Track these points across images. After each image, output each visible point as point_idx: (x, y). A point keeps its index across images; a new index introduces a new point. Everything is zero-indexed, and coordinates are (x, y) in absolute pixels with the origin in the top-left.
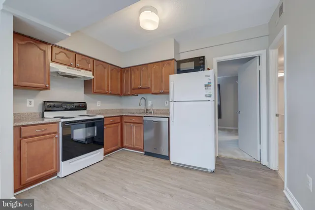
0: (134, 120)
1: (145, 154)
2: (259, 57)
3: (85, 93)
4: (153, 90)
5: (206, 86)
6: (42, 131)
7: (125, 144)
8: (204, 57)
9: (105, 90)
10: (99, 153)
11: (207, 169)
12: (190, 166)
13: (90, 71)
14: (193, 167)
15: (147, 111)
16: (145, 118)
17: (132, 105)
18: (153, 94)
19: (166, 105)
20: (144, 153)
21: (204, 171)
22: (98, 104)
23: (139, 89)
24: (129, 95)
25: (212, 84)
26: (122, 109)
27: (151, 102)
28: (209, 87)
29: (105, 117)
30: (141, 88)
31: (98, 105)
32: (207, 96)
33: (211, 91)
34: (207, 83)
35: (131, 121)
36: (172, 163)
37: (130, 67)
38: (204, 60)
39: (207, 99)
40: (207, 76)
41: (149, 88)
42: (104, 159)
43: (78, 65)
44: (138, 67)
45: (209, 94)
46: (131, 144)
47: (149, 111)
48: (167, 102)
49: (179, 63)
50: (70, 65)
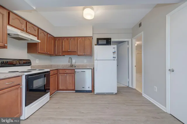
0: (67, 71)
1: (75, 92)
2: (128, 41)
3: (28, 52)
4: (79, 53)
5: (113, 53)
6: (11, 84)
8: (111, 38)
9: (45, 51)
10: (47, 96)
11: (113, 93)
13: (36, 36)
14: (106, 93)
15: (72, 66)
16: (76, 70)
17: (62, 62)
18: (79, 55)
19: (85, 62)
20: (75, 91)
23: (68, 52)
24: (60, 55)
25: (116, 52)
26: (52, 65)
27: (74, 60)
28: (115, 54)
29: (51, 70)
30: (70, 51)
31: (37, 62)
32: (114, 58)
33: (116, 55)
34: (114, 51)
35: (65, 72)
36: (95, 94)
37: (62, 37)
38: (111, 40)
39: (114, 59)
40: (114, 48)
41: (75, 52)
42: (50, 99)
43: (29, 31)
44: (67, 38)
45: (114, 57)
46: (65, 87)
47: (74, 66)
48: (86, 60)
49: (98, 39)
50: (22, 30)
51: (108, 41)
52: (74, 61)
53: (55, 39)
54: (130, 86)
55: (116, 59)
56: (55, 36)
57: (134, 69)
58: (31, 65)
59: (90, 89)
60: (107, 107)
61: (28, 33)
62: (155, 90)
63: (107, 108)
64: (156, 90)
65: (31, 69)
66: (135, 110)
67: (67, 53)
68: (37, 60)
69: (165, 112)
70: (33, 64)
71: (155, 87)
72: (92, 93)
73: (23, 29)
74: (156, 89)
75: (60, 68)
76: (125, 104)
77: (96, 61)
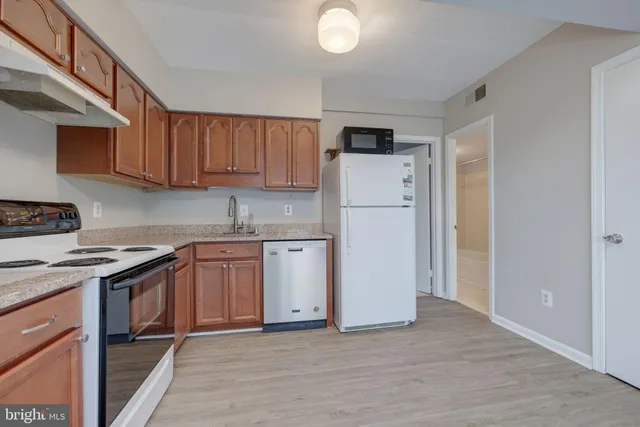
0: (230, 252)
1: (263, 332)
2: (429, 145)
3: (60, 170)
4: (269, 181)
5: (405, 181)
7: (202, 320)
8: (392, 131)
9: (137, 168)
11: (404, 322)
12: (375, 325)
13: (105, 97)
14: (380, 325)
16: (266, 245)
18: (268, 188)
19: (286, 214)
20: (261, 329)
21: (398, 327)
22: (95, 209)
23: (227, 173)
24: (194, 187)
25: (414, 179)
27: (246, 207)
28: (409, 184)
30: (233, 172)
31: (95, 215)
32: (406, 198)
33: (411, 191)
34: (406, 177)
35: (223, 256)
36: (342, 330)
37: (198, 114)
38: (391, 135)
39: (406, 203)
40: (407, 165)
41: (258, 173)
42: (175, 374)
43: (83, 68)
44: (225, 119)
45: (408, 194)
46: (223, 316)
47: (245, 229)
48: (290, 206)
49: (349, 133)
50: (55, 62)
51: (382, 141)
52: (243, 211)
53: (171, 117)
54: (440, 293)
55: (412, 203)
56: (171, 107)
57: (453, 234)
58: (79, 228)
59: (322, 315)
60: (415, 376)
61: (76, 76)
62: (546, 301)
63: (416, 380)
64: (550, 303)
65: (78, 247)
66: (507, 373)
67: (221, 176)
68: (96, 204)
69: (590, 371)
70: (86, 223)
71: (544, 292)
72: (330, 330)
73: (60, 57)
74: (550, 299)
75: (200, 240)
76: (464, 359)
77: (349, 209)
